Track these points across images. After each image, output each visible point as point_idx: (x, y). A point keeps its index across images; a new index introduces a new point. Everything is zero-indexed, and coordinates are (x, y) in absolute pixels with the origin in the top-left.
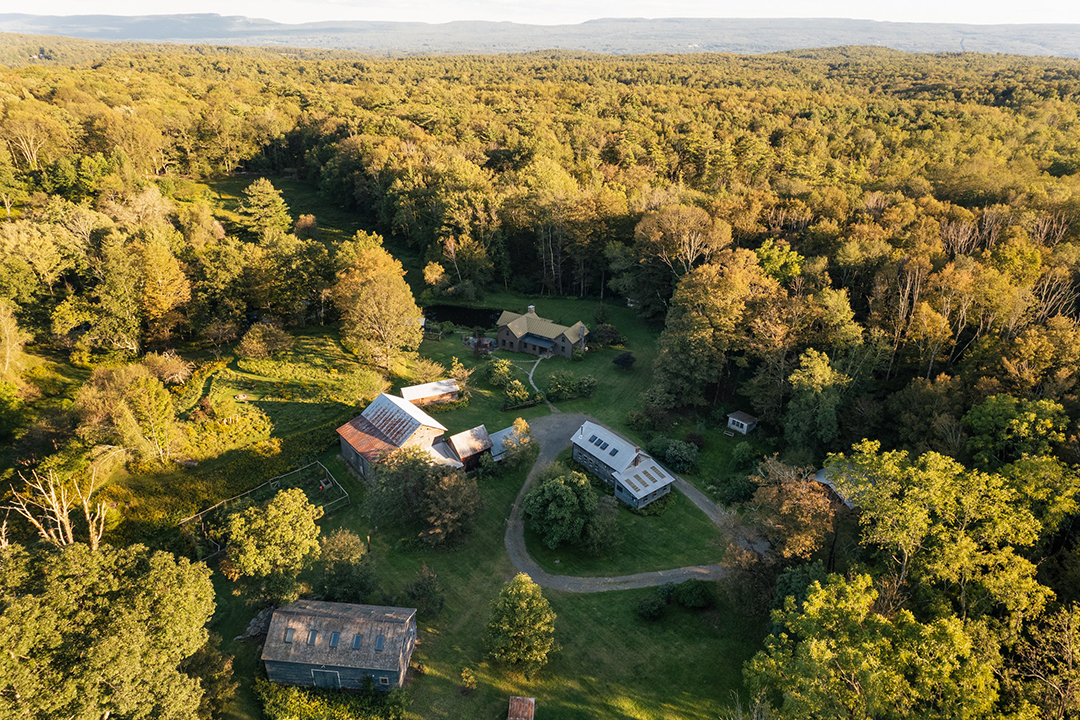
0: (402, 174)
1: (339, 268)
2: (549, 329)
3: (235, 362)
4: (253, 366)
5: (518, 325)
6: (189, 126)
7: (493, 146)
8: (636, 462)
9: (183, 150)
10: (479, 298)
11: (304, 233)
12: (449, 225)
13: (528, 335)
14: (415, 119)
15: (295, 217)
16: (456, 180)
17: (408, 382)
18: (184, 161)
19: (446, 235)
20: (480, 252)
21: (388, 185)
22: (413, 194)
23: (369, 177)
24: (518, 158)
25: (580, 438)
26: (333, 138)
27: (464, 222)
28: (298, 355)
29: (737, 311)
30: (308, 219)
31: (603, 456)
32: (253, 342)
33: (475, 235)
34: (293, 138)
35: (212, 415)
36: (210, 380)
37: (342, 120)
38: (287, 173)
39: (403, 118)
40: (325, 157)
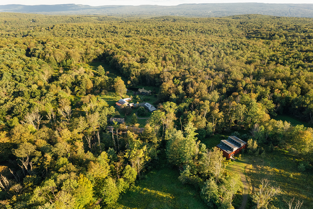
0: (124, 64)
1: (114, 82)
2: (145, 91)
3: (100, 95)
4: (103, 96)
5: (141, 91)
6: (84, 52)
7: (142, 57)
8: (152, 107)
9: (82, 57)
10: (136, 86)
11: (108, 75)
12: (132, 74)
13: (142, 92)
14: (127, 51)
15: (106, 72)
16: (134, 65)
17: (124, 98)
18: (83, 59)
19: (131, 76)
20: (137, 79)
21: (122, 66)
22: (126, 68)
23: (118, 64)
24: (146, 60)
25: (145, 105)
26: (111, 55)
27: (134, 74)
28: (110, 95)
29: (167, 89)
30: (108, 72)
31: (148, 106)
32: (103, 93)
33: (136, 76)
34: (103, 54)
35: (99, 102)
36: (97, 98)
37: (113, 51)
38: (102, 61)
39: (125, 51)
40: (110, 59)
